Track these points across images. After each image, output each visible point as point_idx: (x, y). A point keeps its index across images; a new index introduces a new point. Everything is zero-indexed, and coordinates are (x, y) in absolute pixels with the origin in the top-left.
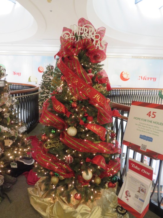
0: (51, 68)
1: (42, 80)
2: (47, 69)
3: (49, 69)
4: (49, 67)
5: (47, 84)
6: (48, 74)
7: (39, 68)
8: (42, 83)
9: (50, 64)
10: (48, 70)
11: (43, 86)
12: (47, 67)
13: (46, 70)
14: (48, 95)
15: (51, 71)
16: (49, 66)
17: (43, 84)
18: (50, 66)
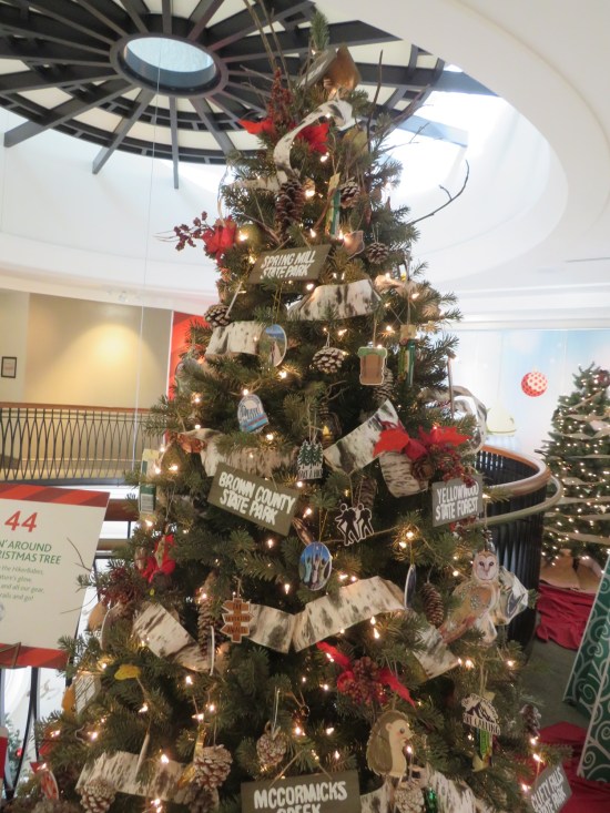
0: (601, 379)
1: (552, 430)
2: (580, 385)
3: (591, 385)
4: (586, 375)
5: (573, 452)
6: (580, 408)
7: (526, 378)
8: (552, 445)
9: (593, 365)
10: (581, 391)
11: (553, 458)
12: (579, 374)
13: (575, 389)
14: (574, 500)
15: (598, 394)
16: (589, 371)
17: (553, 450)
18: (595, 373)
